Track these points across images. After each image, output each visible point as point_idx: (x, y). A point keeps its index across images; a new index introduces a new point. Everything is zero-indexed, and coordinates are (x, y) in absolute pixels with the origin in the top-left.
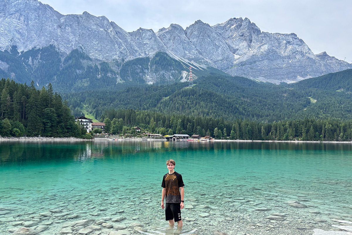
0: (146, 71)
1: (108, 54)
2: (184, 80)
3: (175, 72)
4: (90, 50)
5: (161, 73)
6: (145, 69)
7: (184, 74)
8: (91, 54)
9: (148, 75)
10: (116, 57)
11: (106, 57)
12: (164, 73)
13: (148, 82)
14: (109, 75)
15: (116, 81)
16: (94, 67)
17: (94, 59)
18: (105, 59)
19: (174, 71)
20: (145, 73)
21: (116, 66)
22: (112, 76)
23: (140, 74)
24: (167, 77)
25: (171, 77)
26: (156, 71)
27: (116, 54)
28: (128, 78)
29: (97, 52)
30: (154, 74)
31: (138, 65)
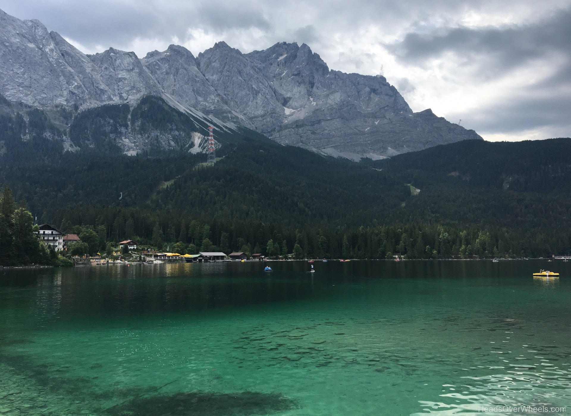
0: (123, 130)
1: (45, 94)
2: (196, 150)
3: (179, 135)
4: (6, 85)
5: (153, 134)
6: (121, 126)
7: (196, 139)
8: (7, 93)
9: (126, 138)
10: (61, 101)
11: (40, 99)
12: (159, 134)
13: (128, 151)
14: (47, 135)
15: (62, 148)
16: (14, 120)
17: (14, 103)
18: (39, 103)
19: (177, 133)
20: (121, 133)
21: (62, 118)
22: (53, 138)
23: (111, 135)
24: (164, 143)
25: (172, 143)
26: (143, 130)
27: (62, 96)
28: (86, 142)
29: (21, 89)
30: (139, 136)
31: (108, 119)
